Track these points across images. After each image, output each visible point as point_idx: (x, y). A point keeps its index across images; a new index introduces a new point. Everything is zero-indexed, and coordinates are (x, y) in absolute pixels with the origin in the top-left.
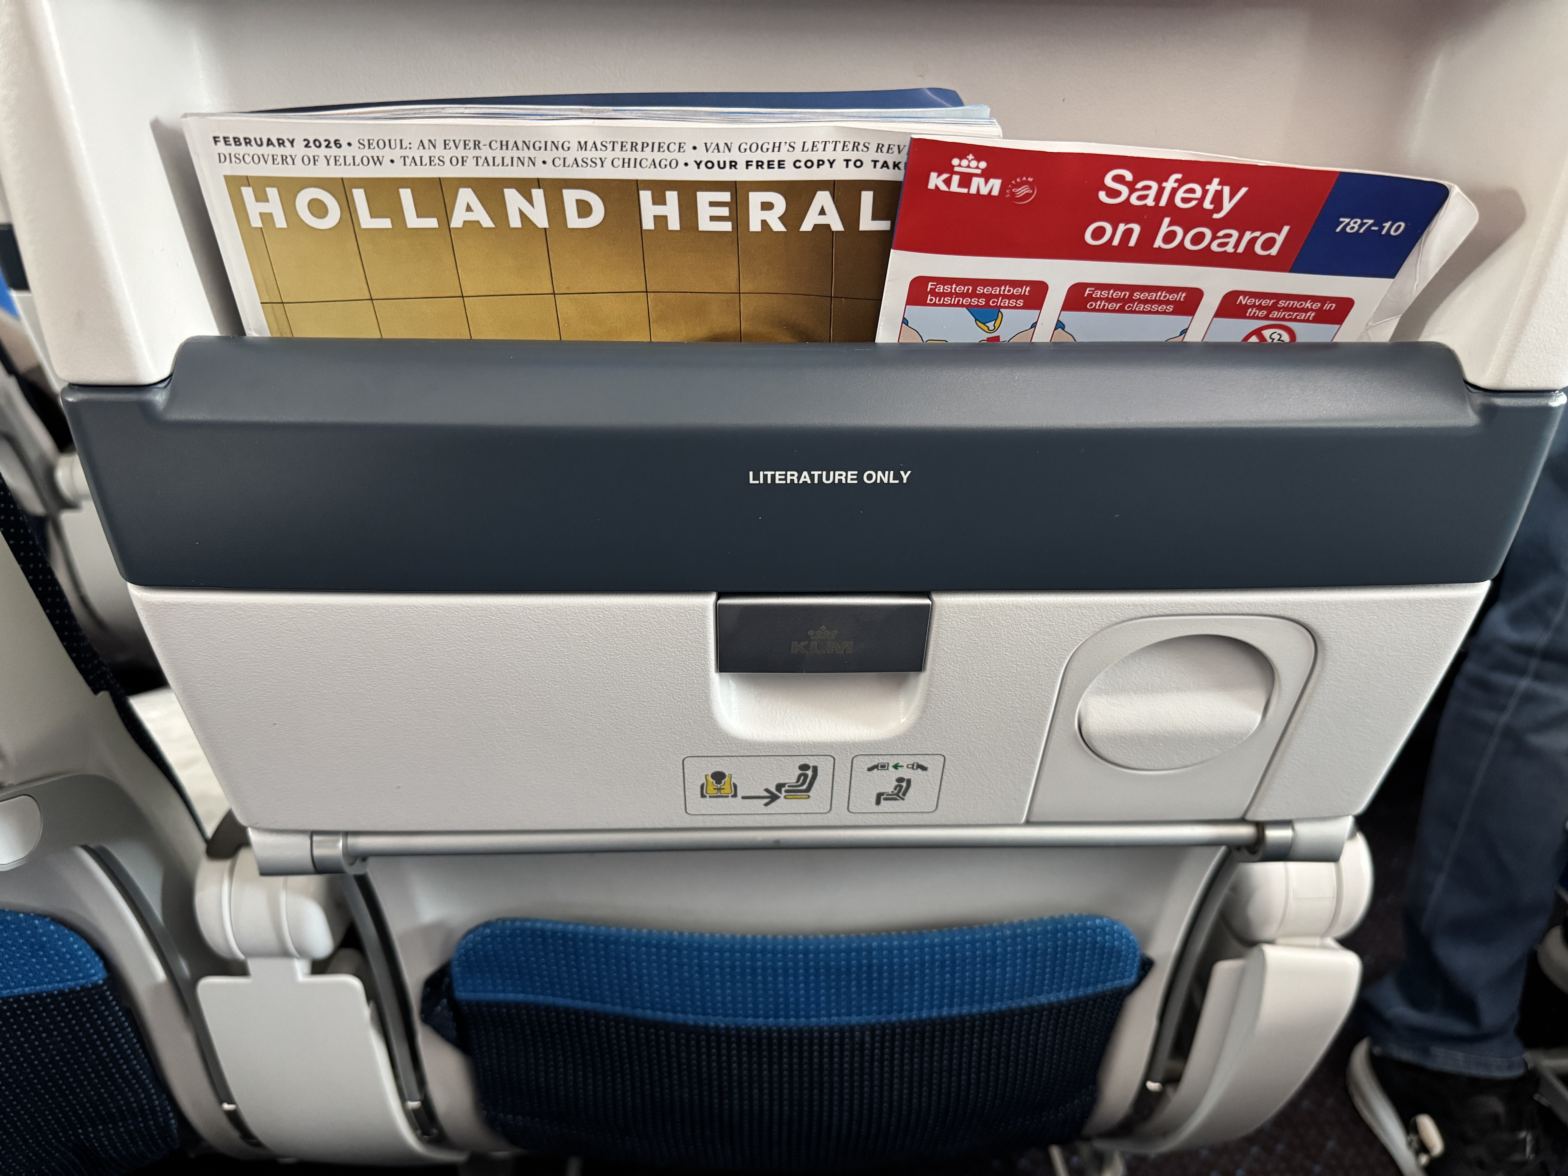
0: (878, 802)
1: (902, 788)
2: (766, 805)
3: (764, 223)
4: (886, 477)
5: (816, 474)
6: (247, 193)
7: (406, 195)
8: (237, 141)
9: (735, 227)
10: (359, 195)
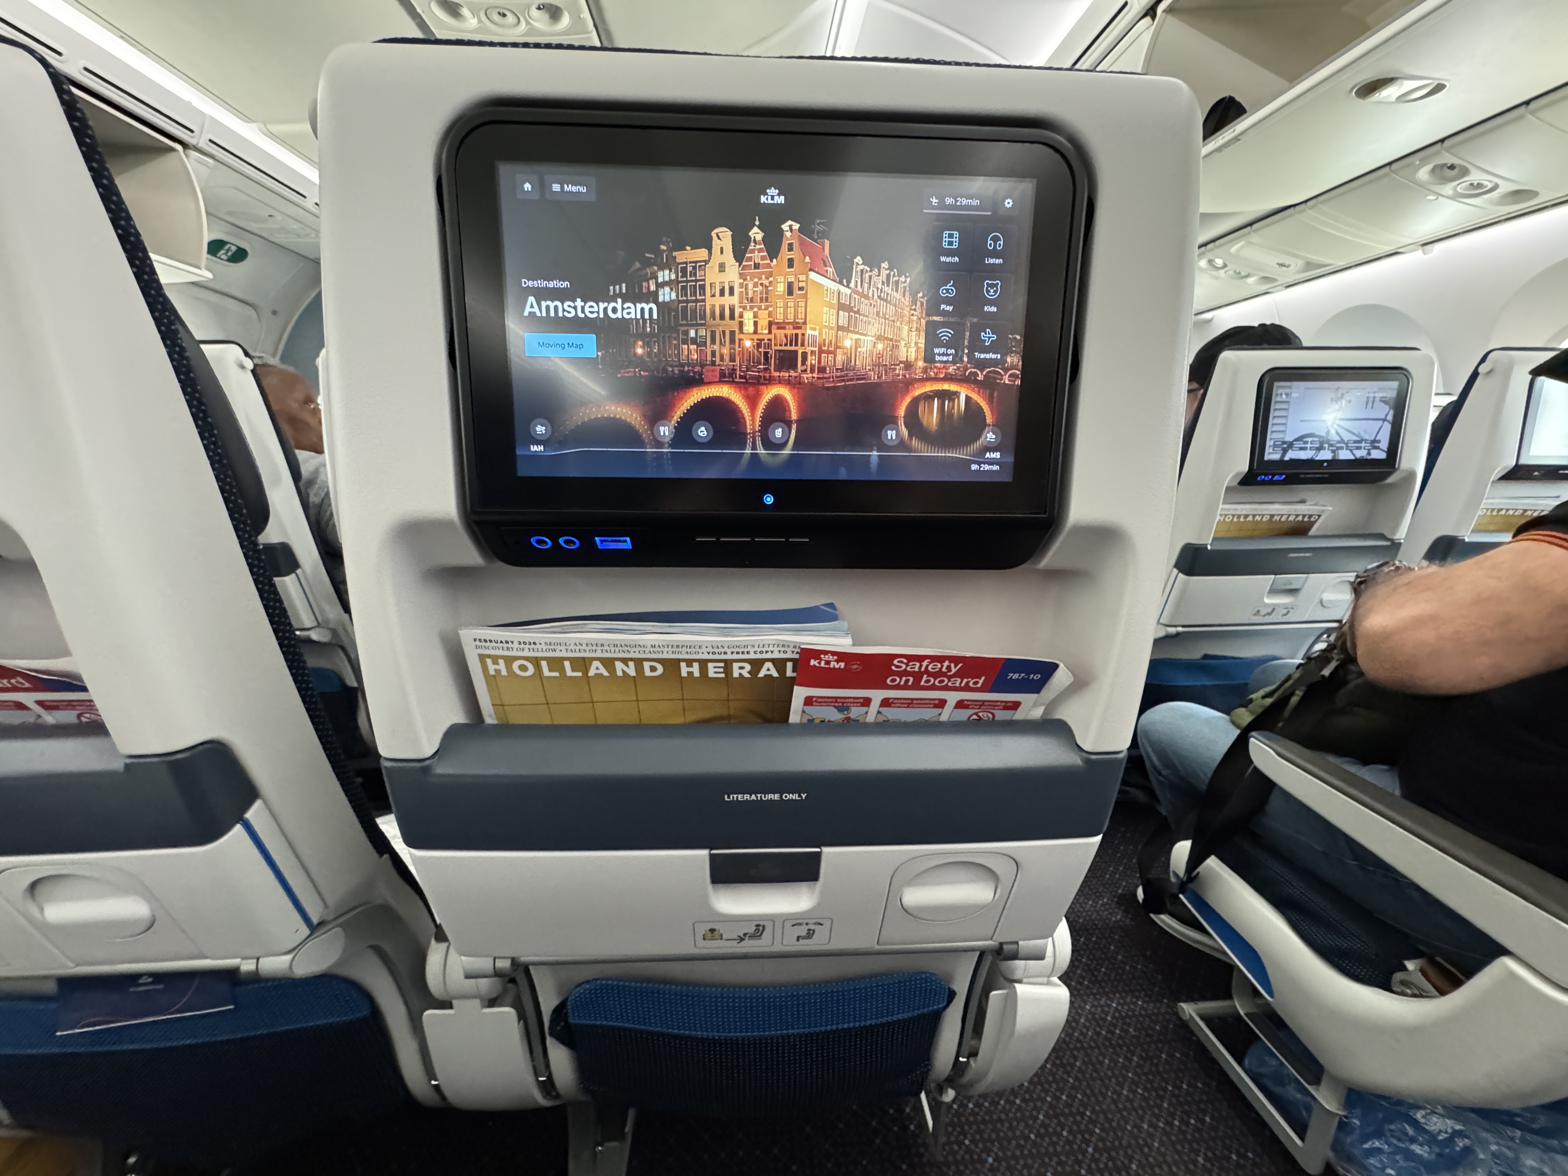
0: (798, 940)
1: (810, 934)
2: (738, 943)
3: (740, 674)
4: (795, 797)
5: (759, 795)
6: (489, 661)
7: (567, 664)
8: (485, 641)
9: (726, 675)
10: (544, 664)
